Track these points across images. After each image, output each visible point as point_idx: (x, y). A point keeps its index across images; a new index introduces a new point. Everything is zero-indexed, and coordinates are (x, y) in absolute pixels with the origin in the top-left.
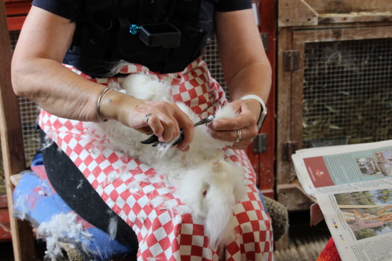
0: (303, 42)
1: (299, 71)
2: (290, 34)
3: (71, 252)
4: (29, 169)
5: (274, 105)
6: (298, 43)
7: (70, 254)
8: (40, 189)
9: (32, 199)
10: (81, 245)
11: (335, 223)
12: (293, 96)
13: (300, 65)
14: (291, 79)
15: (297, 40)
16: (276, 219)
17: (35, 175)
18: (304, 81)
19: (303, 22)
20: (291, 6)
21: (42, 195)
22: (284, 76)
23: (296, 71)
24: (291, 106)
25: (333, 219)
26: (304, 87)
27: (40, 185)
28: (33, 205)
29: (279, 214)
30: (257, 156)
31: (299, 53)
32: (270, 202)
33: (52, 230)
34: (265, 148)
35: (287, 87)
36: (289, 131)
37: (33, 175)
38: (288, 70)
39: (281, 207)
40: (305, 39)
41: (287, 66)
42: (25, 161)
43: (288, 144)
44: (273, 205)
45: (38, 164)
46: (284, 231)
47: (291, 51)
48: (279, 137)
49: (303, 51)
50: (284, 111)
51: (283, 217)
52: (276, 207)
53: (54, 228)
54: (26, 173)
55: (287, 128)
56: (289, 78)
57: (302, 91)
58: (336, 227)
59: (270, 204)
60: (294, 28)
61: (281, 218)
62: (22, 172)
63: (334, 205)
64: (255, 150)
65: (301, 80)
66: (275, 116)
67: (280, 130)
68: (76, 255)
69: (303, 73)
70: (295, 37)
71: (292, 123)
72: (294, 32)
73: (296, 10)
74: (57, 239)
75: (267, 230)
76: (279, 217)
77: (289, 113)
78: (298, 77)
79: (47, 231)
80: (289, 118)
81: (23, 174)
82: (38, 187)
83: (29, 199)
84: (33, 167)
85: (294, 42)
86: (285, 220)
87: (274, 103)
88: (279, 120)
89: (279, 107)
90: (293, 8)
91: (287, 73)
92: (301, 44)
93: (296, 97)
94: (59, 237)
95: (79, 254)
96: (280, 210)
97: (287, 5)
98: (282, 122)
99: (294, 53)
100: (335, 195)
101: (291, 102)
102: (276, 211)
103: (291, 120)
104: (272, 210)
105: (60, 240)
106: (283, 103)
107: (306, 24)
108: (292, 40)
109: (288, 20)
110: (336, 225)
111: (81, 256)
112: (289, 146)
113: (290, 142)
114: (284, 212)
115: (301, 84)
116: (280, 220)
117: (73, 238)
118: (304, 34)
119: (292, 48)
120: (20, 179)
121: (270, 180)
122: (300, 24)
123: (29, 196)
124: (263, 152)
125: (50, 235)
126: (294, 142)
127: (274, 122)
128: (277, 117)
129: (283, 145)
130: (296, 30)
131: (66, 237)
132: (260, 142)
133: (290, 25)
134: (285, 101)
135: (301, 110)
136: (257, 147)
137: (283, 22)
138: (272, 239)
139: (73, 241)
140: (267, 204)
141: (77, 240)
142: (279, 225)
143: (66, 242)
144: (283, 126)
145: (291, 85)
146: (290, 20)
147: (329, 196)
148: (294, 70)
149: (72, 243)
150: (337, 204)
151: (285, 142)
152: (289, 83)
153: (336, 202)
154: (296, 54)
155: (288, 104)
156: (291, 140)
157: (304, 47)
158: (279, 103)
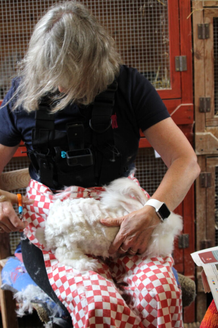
0: (214, 166)
1: (211, 187)
2: (204, 160)
3: (40, 309)
4: (13, 255)
5: (193, 213)
6: (210, 167)
7: (39, 311)
8: (20, 268)
9: (14, 275)
10: (47, 305)
11: (213, 281)
12: (208, 206)
13: (212, 183)
14: (206, 193)
15: (209, 164)
16: (187, 290)
17: (17, 259)
18: (216, 195)
19: (213, 152)
20: (204, 140)
21: (21, 272)
22: (200, 191)
23: (209, 188)
24: (206, 214)
25: (212, 279)
26: (216, 199)
27: (20, 265)
28: (15, 279)
29: (189, 287)
30: (182, 251)
31: (211, 174)
32: (183, 278)
33: (27, 296)
34: (187, 245)
35: (203, 200)
36: (205, 233)
37: (15, 259)
38: (203, 187)
39: (191, 282)
40: (215, 164)
41: (202, 184)
42: (10, 250)
43: (204, 242)
44: (185, 280)
45: (19, 252)
46: (193, 299)
47: (205, 173)
48: (198, 236)
49: (214, 173)
50: (201, 218)
51: (192, 288)
52: (187, 281)
53: (28, 294)
54: (11, 258)
55: (203, 230)
56: (204, 193)
57: (214, 202)
58: (214, 284)
59: (183, 279)
60: (207, 156)
61: (191, 289)
62: (8, 258)
63: (215, 270)
64: (180, 246)
65: (213, 194)
66: (194, 221)
67: (198, 232)
68: (42, 312)
69: (215, 189)
70: (208, 162)
71: (208, 226)
72: (207, 159)
73: (208, 143)
74: (30, 301)
75: (177, 298)
76: (189, 288)
77: (205, 218)
78: (211, 192)
79: (23, 297)
80: (205, 223)
81: (8, 259)
82: (19, 266)
83: (12, 275)
84: (16, 253)
85: (207, 166)
86: (193, 291)
87: (194, 211)
88: (198, 224)
89: (197, 214)
90: (206, 141)
91: (203, 189)
92: (212, 168)
93: (210, 207)
94: (31, 300)
95: (45, 311)
96: (190, 283)
97: (201, 139)
98: (200, 225)
99: (207, 174)
100: (216, 265)
101: (206, 210)
102: (186, 284)
103: (206, 224)
104: (184, 284)
105: (32, 301)
106: (200, 211)
107: (215, 153)
108: (206, 164)
109: (202, 150)
110: (214, 283)
111: (46, 312)
112: (206, 243)
113: (206, 240)
114: (192, 285)
115: (213, 197)
116: (189, 291)
117: (41, 300)
118: (214, 160)
119: (206, 171)
120: (6, 262)
121: (192, 269)
122: (211, 153)
123: (12, 273)
124: (186, 247)
125: (26, 299)
126: (209, 240)
127: (194, 225)
128: (196, 222)
129: (201, 242)
130: (208, 157)
131: (36, 299)
132: (184, 241)
133: (204, 153)
134: (201, 210)
135: (214, 217)
136: (182, 244)
137: (199, 151)
138: (181, 305)
139: (41, 302)
140: (181, 279)
141: (44, 302)
142: (189, 295)
143: (37, 303)
144: (200, 229)
145: (206, 198)
146: (204, 150)
147: (212, 265)
148: (208, 187)
149: (40, 303)
150: (216, 270)
151: (202, 240)
152: (204, 196)
153: (216, 268)
154: (209, 175)
155: (204, 212)
156: (207, 239)
157: (214, 170)
158: (197, 211)
